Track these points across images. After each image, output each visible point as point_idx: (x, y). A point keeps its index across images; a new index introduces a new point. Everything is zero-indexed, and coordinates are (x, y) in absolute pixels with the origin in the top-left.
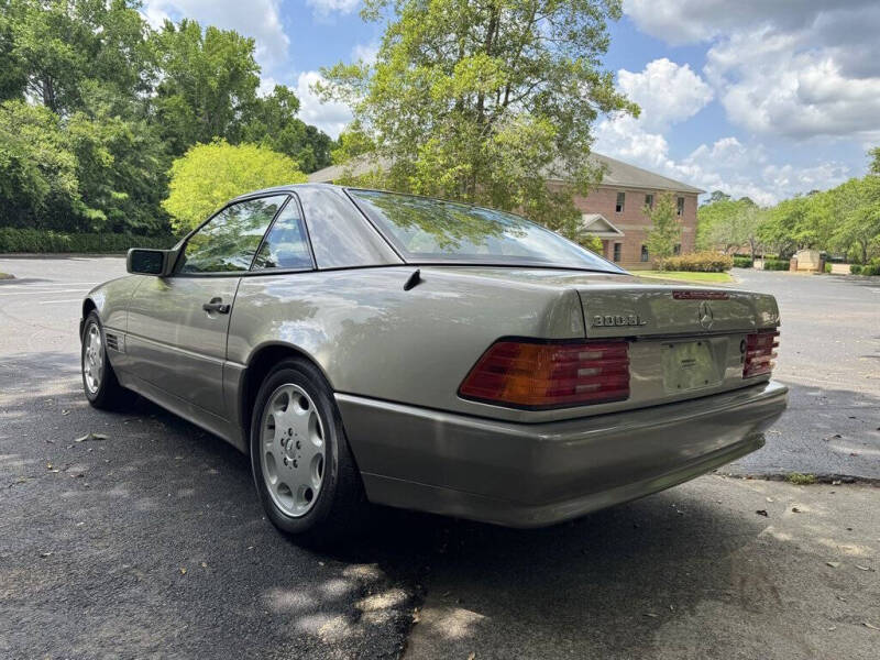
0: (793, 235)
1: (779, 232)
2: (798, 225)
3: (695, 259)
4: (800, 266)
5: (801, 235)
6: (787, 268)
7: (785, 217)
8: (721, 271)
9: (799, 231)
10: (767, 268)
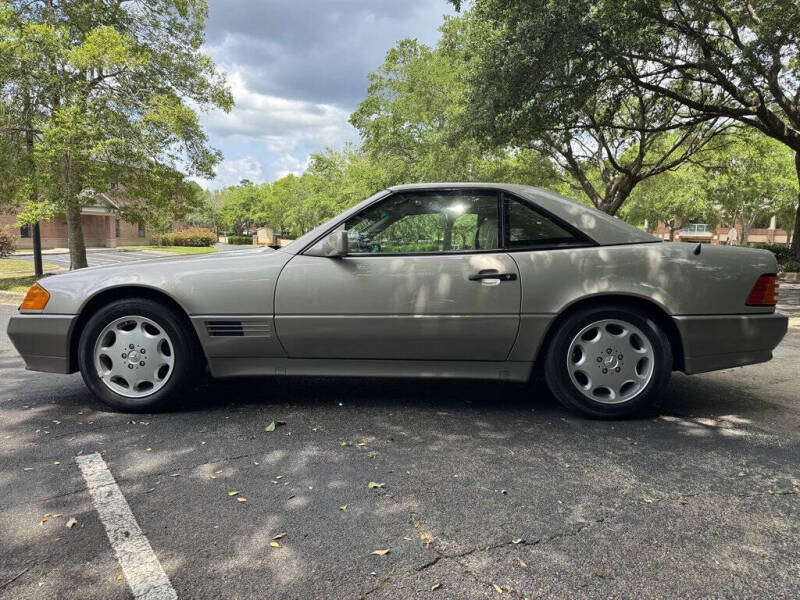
0: (250, 216)
1: (239, 213)
2: (253, 208)
3: (187, 234)
4: (260, 241)
5: (257, 215)
6: (250, 243)
7: (243, 201)
8: (208, 245)
9: (254, 213)
10: (231, 242)
